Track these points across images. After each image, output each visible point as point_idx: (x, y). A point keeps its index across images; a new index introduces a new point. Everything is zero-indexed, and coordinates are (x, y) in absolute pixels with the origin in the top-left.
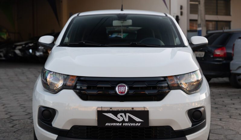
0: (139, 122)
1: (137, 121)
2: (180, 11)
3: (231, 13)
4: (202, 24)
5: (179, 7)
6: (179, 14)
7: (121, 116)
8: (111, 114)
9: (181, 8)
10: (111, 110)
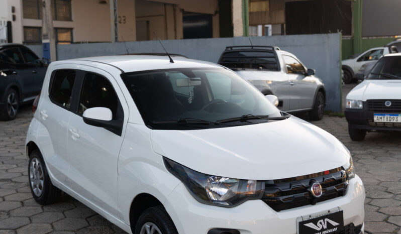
0: (335, 227)
1: (334, 225)
2: (11, 14)
3: (73, 18)
4: (49, 35)
5: (10, 9)
6: (11, 19)
7: (321, 223)
8: (311, 224)
9: (13, 10)
10: (311, 218)
